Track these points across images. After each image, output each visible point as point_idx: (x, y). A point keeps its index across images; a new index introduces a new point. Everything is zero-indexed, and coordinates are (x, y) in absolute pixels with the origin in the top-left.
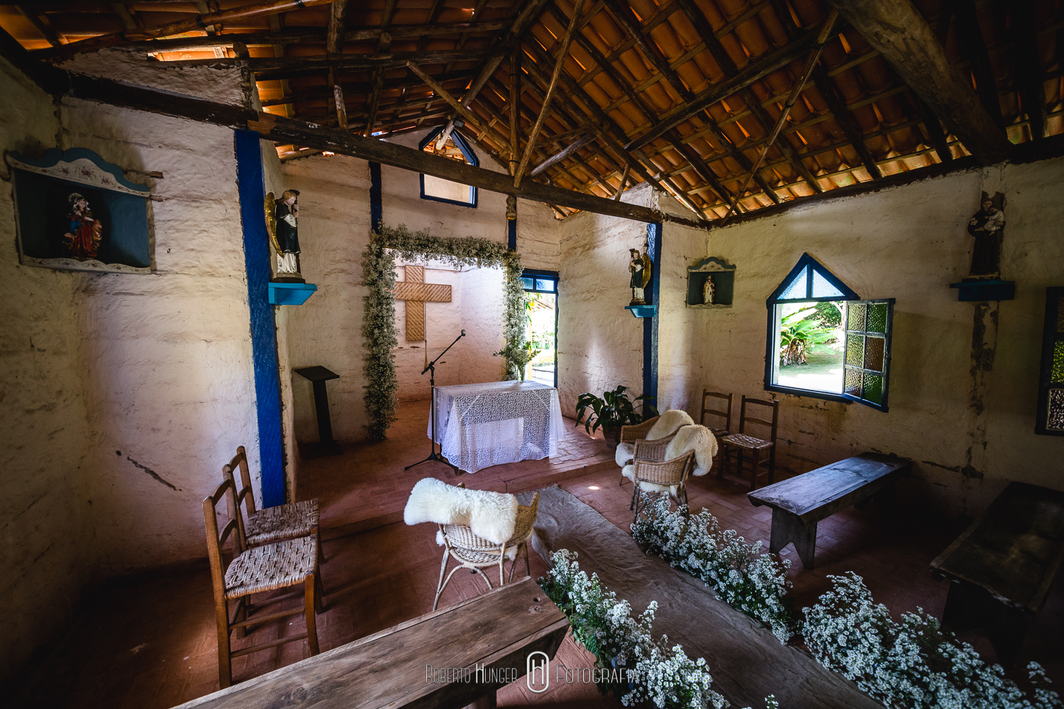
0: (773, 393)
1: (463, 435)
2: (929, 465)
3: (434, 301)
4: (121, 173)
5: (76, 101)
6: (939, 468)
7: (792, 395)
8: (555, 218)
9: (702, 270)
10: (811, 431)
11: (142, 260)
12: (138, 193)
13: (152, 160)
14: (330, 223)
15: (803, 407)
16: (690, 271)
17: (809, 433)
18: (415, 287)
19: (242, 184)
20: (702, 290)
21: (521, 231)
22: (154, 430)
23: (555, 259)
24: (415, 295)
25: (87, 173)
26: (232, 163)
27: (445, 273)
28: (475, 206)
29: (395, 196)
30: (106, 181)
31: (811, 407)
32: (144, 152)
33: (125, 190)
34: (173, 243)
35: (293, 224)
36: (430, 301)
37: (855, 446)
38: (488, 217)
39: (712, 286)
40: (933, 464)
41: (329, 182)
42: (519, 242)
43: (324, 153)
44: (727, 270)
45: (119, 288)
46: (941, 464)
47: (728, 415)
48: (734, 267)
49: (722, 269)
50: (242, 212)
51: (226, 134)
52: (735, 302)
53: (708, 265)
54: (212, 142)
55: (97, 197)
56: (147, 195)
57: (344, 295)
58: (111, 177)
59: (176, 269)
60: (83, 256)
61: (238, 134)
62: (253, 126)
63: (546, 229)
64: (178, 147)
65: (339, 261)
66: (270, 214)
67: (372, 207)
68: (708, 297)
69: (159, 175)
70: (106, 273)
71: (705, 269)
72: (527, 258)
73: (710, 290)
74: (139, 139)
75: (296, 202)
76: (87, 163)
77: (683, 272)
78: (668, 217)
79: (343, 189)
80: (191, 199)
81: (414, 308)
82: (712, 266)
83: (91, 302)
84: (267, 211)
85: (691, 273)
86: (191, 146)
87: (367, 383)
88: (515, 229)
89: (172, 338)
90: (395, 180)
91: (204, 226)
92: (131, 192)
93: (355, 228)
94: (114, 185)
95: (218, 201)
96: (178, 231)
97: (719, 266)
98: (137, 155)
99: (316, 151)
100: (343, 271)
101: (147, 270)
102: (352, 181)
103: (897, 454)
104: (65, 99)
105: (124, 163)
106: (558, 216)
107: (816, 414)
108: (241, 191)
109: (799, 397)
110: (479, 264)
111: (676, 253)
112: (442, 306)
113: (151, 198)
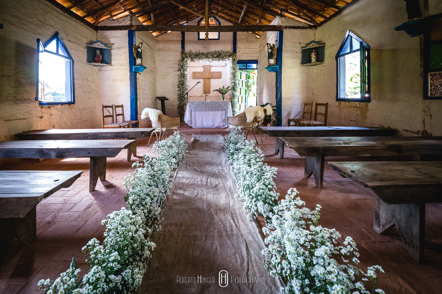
0: (340, 102)
1: (191, 114)
2: (405, 132)
3: (214, 78)
4: (106, 45)
5: (100, 31)
6: (411, 133)
7: (347, 102)
8: (256, 38)
9: (308, 47)
10: (355, 120)
11: (109, 63)
12: (108, 48)
13: (112, 41)
14: (169, 53)
15: (351, 107)
16: (302, 49)
17: (354, 121)
18: (207, 73)
19: (129, 43)
20: (310, 58)
21: (239, 45)
22: (110, 101)
23: (256, 55)
24: (207, 76)
25: (99, 45)
26: (127, 38)
27: (219, 67)
28: (219, 39)
29: (189, 41)
30: (102, 47)
31: (354, 107)
32: (111, 39)
33: (106, 48)
34: (115, 59)
35: (140, 51)
36: (213, 78)
37: (372, 125)
38: (224, 42)
39: (315, 55)
40: (407, 131)
41: (169, 40)
42: (238, 50)
43: (168, 32)
44: (321, 46)
45: (105, 69)
46: (411, 130)
47: (311, 113)
48: (324, 43)
49: (318, 46)
50: (129, 50)
51: (126, 32)
52: (326, 60)
53: (311, 45)
54: (124, 35)
55: (101, 50)
56: (110, 48)
57: (172, 75)
58: (103, 45)
59: (115, 65)
60: (98, 62)
61: (129, 32)
62: (132, 29)
63: (252, 43)
64: (117, 37)
65: (171, 64)
66: (134, 49)
67: (182, 46)
68: (313, 60)
69: (113, 44)
70: (103, 66)
71: (309, 47)
72: (242, 56)
73: (314, 56)
74: (110, 37)
75: (142, 46)
76: (99, 43)
77: (299, 50)
78: (286, 27)
79: (173, 41)
80: (119, 48)
81: (207, 81)
82: (313, 45)
83: (100, 72)
84: (133, 48)
85: (303, 50)
86: (120, 36)
87: (178, 103)
88: (236, 45)
89: (114, 80)
90: (190, 36)
91: (121, 54)
92: (107, 48)
93: (177, 53)
94: (104, 47)
95: (124, 48)
96: (116, 56)
97: (317, 44)
98: (109, 40)
99: (165, 32)
100: (172, 67)
101: (110, 65)
102: (175, 39)
103: (391, 127)
104: (98, 31)
105: (107, 43)
106: (258, 37)
107: (356, 110)
108: (129, 45)
109: (349, 102)
110: (219, 60)
111: (293, 42)
112: (218, 80)
113: (111, 49)
